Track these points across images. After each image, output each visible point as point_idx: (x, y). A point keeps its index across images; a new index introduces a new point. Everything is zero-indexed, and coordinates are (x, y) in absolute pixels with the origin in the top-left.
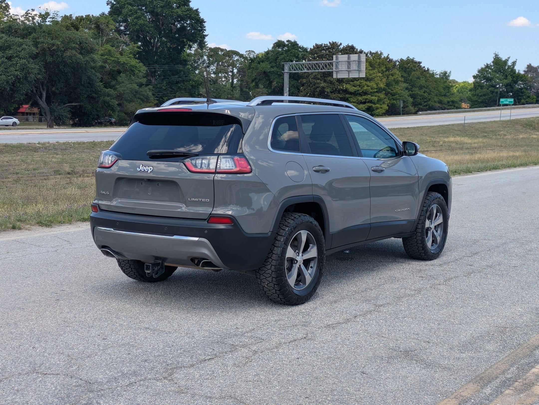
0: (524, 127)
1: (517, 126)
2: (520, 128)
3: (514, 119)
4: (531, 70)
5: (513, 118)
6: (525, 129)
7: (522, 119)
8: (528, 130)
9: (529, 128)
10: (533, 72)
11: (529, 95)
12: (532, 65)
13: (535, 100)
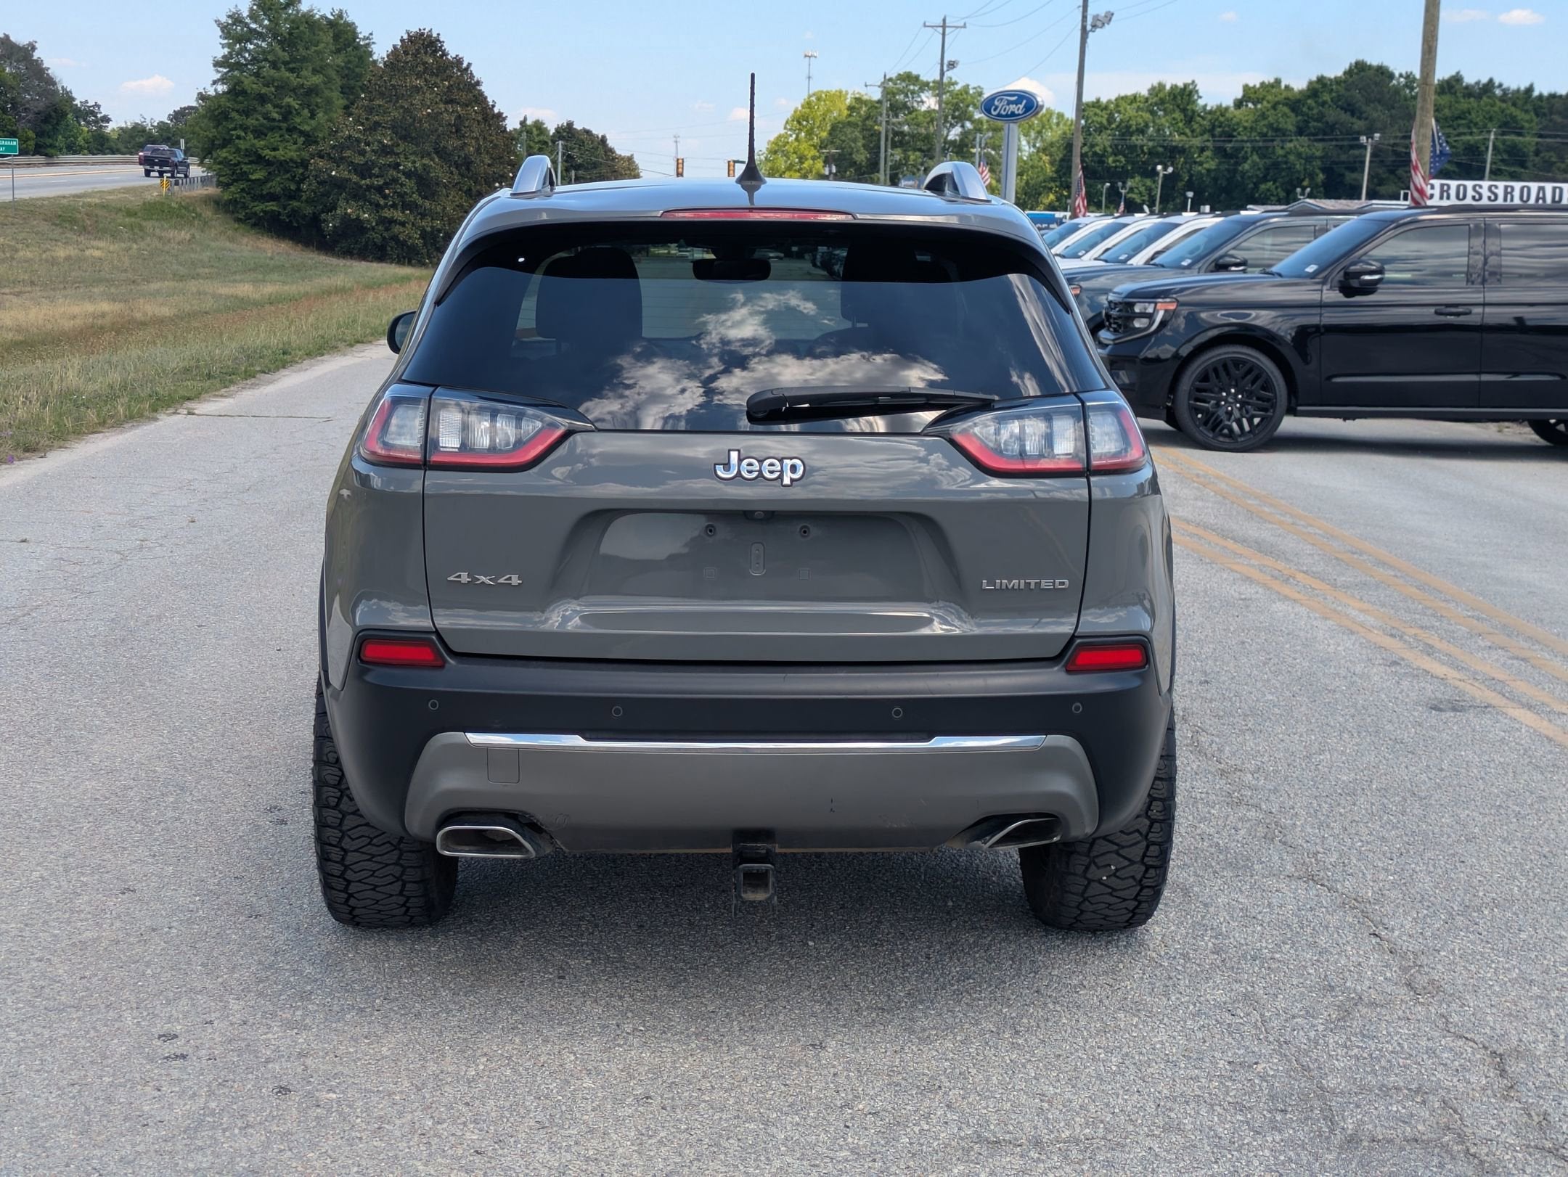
0: (56, 225)
1: (35, 223)
2: (45, 227)
3: (26, 197)
4: (12, 54)
5: (23, 195)
6: (61, 230)
7: (37, 199)
8: (68, 235)
9: (71, 229)
10: (18, 61)
11: (14, 128)
12: (13, 39)
13: (32, 143)
